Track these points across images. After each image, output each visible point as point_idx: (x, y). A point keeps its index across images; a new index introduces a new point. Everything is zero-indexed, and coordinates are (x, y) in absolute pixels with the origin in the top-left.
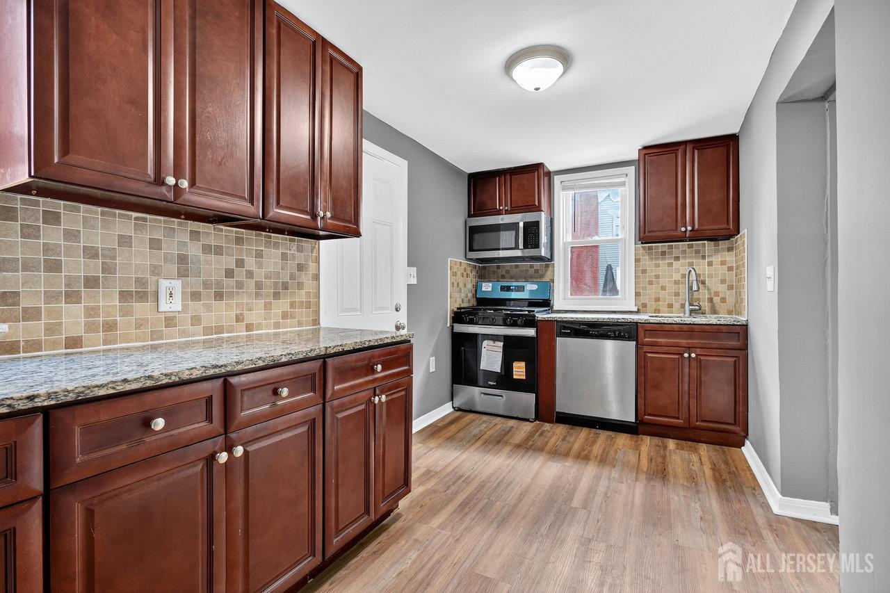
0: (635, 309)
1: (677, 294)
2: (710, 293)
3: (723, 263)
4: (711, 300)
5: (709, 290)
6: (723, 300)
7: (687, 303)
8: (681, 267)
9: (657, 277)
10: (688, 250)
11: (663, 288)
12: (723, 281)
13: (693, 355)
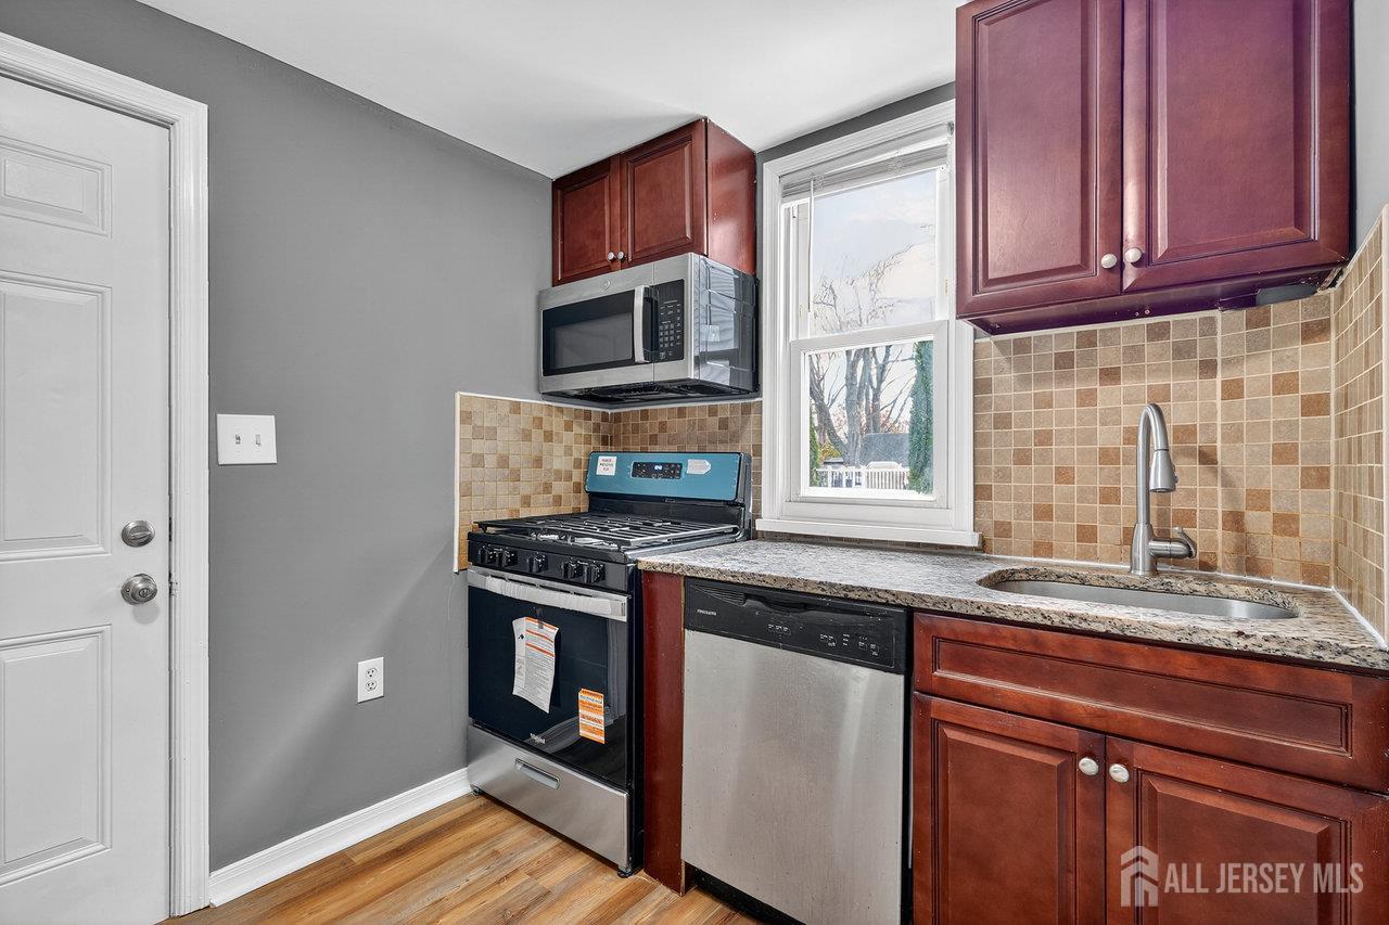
0: (971, 540)
1: (1110, 496)
2: (1231, 497)
3: (1284, 384)
4: (1235, 521)
5: (1227, 483)
6: (1286, 524)
7: (1141, 530)
8: (1124, 402)
9: (1044, 438)
10: (1148, 347)
11: (1064, 475)
12: (1284, 454)
13: (1119, 773)
